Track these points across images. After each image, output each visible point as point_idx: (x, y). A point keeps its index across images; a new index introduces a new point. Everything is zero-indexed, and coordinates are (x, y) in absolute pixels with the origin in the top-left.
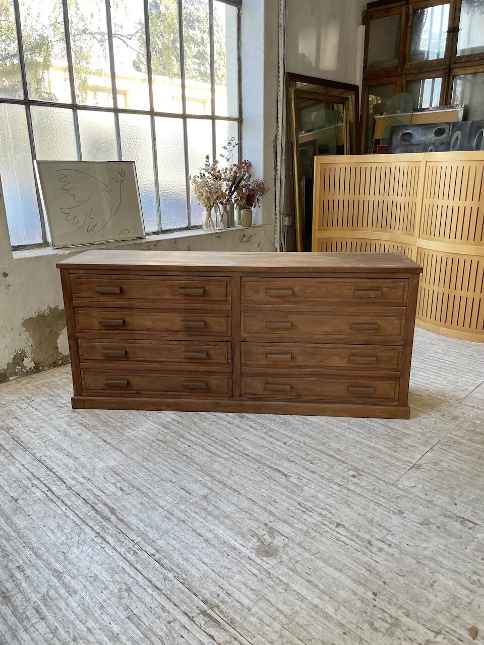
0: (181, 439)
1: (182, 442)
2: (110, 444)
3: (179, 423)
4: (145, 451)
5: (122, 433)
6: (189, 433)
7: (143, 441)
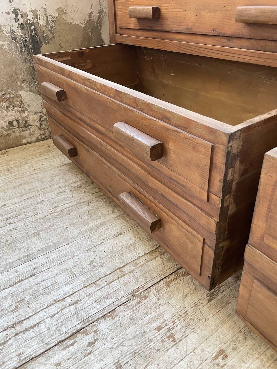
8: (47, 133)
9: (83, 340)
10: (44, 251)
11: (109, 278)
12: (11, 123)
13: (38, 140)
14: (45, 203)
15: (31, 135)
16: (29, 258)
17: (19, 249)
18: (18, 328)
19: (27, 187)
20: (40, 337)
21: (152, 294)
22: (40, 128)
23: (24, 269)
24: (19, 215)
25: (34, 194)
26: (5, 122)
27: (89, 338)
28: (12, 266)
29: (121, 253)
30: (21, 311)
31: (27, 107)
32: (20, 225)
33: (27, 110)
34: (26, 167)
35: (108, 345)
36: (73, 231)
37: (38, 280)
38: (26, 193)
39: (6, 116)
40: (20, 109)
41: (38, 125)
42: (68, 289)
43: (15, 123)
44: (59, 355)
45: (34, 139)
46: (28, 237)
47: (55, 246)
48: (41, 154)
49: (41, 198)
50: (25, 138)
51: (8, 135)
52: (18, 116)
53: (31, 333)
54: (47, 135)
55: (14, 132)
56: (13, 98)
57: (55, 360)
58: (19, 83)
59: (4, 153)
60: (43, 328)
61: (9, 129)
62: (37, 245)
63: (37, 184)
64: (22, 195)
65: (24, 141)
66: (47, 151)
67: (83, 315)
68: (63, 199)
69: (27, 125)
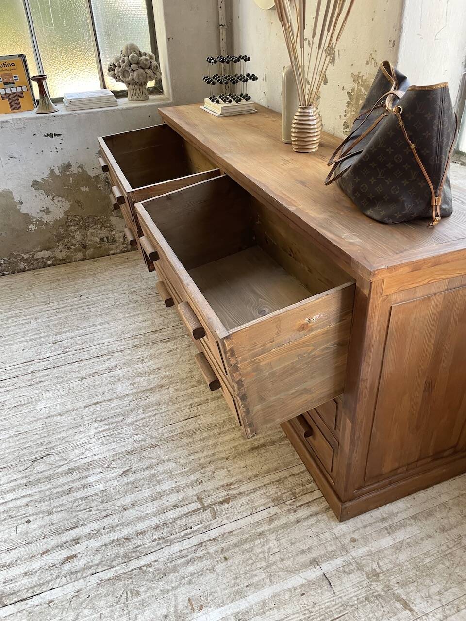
0: (25, 481)
1: (15, 480)
2: (86, 407)
3: (70, 490)
4: (38, 437)
5: (101, 421)
6: (29, 496)
7: (63, 438)
8: (129, 246)
9: (106, 357)
10: (102, 324)
11: (128, 339)
12: (102, 239)
13: (122, 252)
14: (111, 299)
15: (116, 247)
16: (93, 326)
17: (90, 321)
18: (81, 351)
19: (104, 288)
20: (90, 354)
21: (143, 348)
22: (123, 243)
23: (89, 330)
24: (95, 304)
25: (107, 292)
26: (98, 238)
27: (108, 357)
28: (85, 328)
29: (140, 329)
30: (84, 345)
31: (115, 228)
32: (94, 309)
33: (114, 230)
34: (107, 273)
35: (115, 360)
36: (121, 316)
37: (95, 335)
38: (102, 292)
39: (99, 234)
40: (110, 229)
41: (123, 241)
42: (107, 340)
43: (105, 239)
44: (95, 360)
45: (119, 251)
46: (96, 316)
47: (108, 322)
48: (121, 264)
49: (109, 296)
50: (112, 250)
51: (100, 247)
52: (108, 234)
53: (86, 353)
54: (129, 248)
55: (104, 245)
56: (105, 221)
57: (93, 361)
58: (109, 211)
59: (96, 261)
60: (91, 352)
61: (101, 243)
62: (99, 320)
63: (110, 286)
64: (99, 292)
65: (111, 252)
66: (126, 262)
67: (110, 350)
68: (122, 298)
69: (114, 241)
